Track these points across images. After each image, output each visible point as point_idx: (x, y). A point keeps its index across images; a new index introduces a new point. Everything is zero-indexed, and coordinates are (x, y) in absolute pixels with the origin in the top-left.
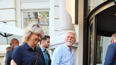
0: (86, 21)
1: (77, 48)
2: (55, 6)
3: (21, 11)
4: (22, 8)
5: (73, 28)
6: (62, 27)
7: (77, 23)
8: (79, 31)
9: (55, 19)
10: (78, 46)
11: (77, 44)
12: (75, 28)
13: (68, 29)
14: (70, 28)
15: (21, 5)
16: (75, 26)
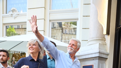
0: (118, 32)
1: (107, 59)
2: (84, 16)
3: (50, 21)
4: (51, 19)
5: (103, 39)
6: (93, 38)
7: (108, 33)
8: (110, 41)
9: (83, 29)
10: (108, 57)
11: (108, 55)
12: (106, 38)
13: (99, 39)
14: (101, 39)
15: (50, 15)
16: (106, 37)
